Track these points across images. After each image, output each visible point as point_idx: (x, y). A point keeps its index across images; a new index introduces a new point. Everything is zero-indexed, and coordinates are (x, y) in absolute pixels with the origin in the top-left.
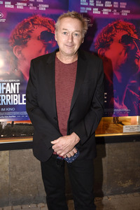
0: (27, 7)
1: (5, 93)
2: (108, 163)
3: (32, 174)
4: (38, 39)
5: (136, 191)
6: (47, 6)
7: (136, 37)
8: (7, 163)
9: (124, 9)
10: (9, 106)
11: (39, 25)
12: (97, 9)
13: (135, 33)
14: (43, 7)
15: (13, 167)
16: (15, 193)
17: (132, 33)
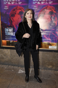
0: (15, 3)
1: (9, 32)
2: (43, 58)
3: (17, 57)
4: (18, 14)
5: (53, 70)
6: (21, 3)
7: (55, 12)
8: (10, 53)
9: (50, 1)
10: (10, 36)
11: (18, 9)
12: (39, 2)
13: (55, 10)
14: (20, 3)
15: (11, 55)
16: (12, 62)
17: (53, 10)
